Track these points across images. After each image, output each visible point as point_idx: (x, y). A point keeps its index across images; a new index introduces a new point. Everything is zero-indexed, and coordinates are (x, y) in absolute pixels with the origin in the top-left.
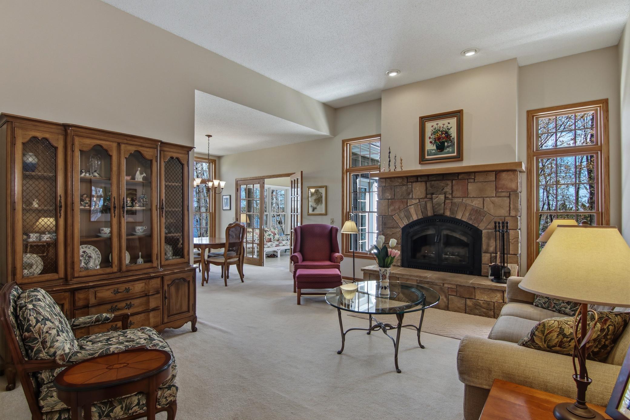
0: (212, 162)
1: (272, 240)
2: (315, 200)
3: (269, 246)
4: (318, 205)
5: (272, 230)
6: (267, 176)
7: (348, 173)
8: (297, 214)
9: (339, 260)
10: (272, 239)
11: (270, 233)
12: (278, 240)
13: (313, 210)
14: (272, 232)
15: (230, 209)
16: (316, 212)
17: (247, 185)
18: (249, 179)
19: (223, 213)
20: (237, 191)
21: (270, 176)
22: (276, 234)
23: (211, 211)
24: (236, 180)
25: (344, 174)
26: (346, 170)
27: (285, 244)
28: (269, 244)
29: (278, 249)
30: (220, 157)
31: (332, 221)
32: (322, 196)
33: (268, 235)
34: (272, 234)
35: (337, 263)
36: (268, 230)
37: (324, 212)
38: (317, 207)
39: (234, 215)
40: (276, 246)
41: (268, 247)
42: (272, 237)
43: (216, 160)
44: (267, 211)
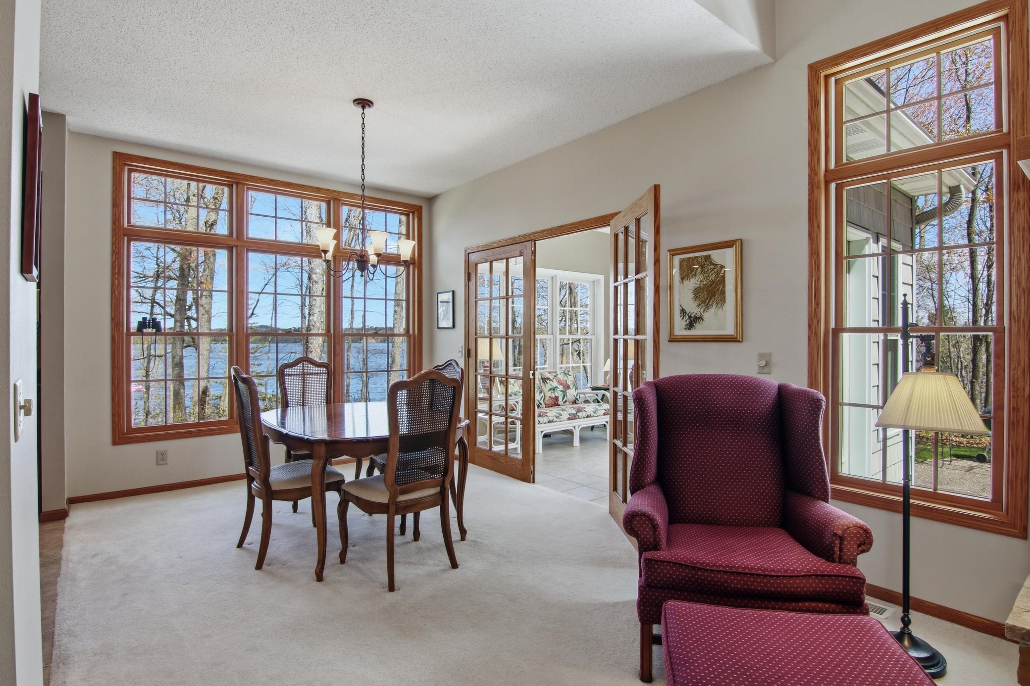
0: (413, 213)
1: (560, 402)
2: (697, 292)
3: (551, 419)
4: (708, 307)
5: (561, 377)
6: (542, 232)
7: (833, 186)
8: (626, 337)
9: (850, 547)
10: (560, 399)
11: (555, 384)
12: (575, 402)
13: (690, 326)
14: (560, 382)
15: (454, 327)
16: (699, 330)
17: (491, 263)
18: (495, 245)
19: (441, 336)
20: (469, 279)
21: (551, 229)
22: (568, 387)
23: (411, 332)
24: (466, 251)
25: (819, 187)
26: (825, 175)
27: (593, 414)
28: (552, 412)
29: (574, 425)
30: (431, 200)
31: (767, 365)
32: (724, 277)
33: (550, 390)
34: (561, 388)
35: (841, 561)
36: (551, 377)
37: (730, 330)
38: (706, 316)
39: (462, 342)
40: (569, 419)
41: (549, 422)
42: (559, 394)
43: (421, 207)
44: (549, 331)
